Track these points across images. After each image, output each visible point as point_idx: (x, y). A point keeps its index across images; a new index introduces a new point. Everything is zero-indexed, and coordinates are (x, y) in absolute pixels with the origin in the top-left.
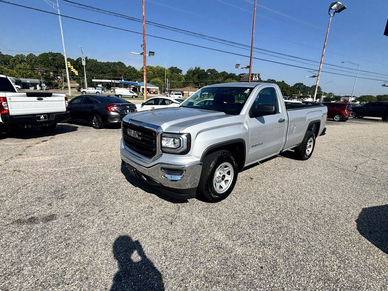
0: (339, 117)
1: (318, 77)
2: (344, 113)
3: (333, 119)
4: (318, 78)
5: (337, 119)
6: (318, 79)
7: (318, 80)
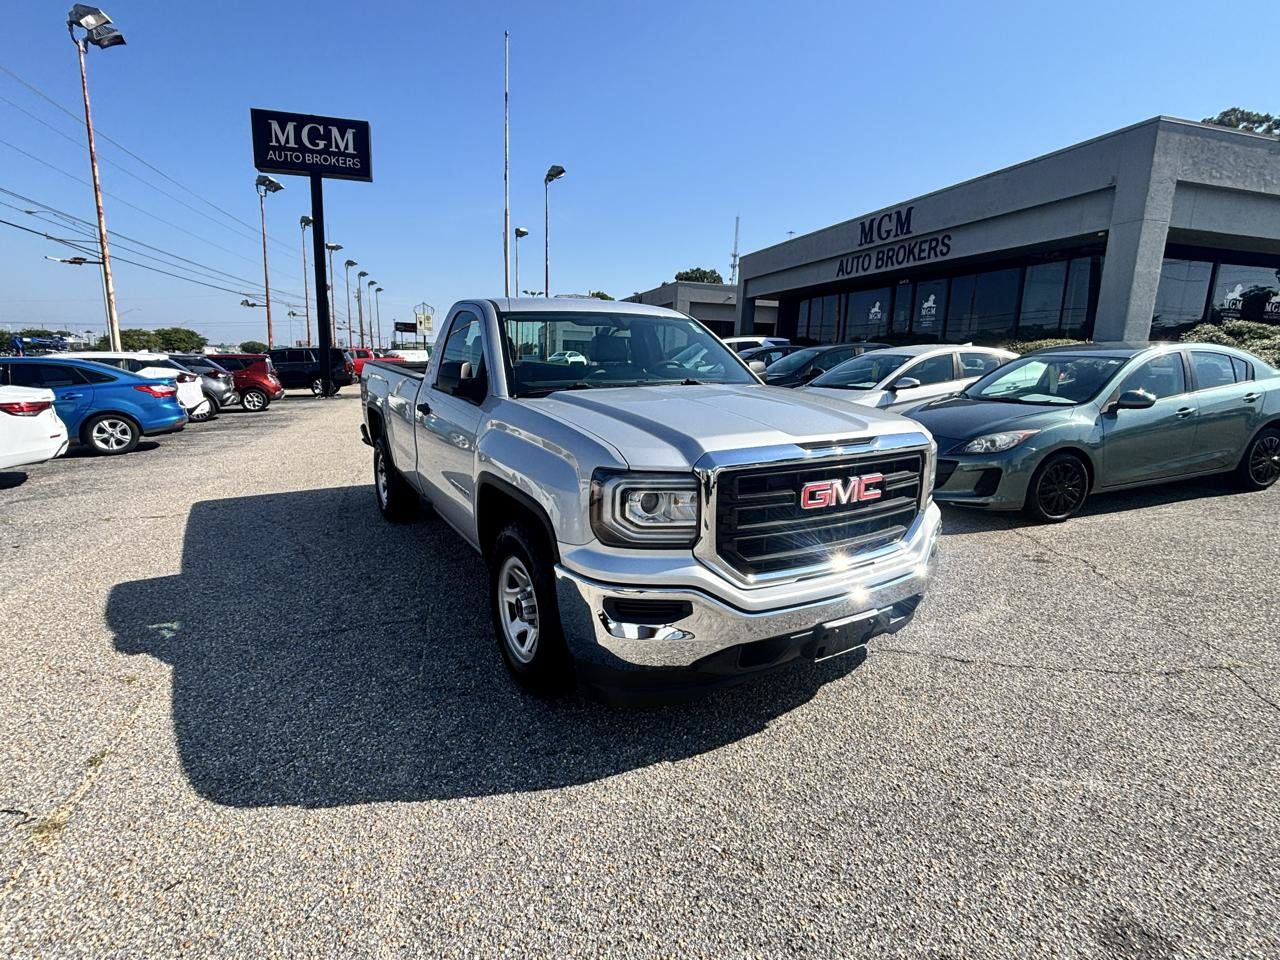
0: (257, 397)
1: (104, 263)
2: (265, 382)
3: (240, 407)
4: (108, 270)
5: (254, 406)
6: (106, 274)
7: (109, 277)
